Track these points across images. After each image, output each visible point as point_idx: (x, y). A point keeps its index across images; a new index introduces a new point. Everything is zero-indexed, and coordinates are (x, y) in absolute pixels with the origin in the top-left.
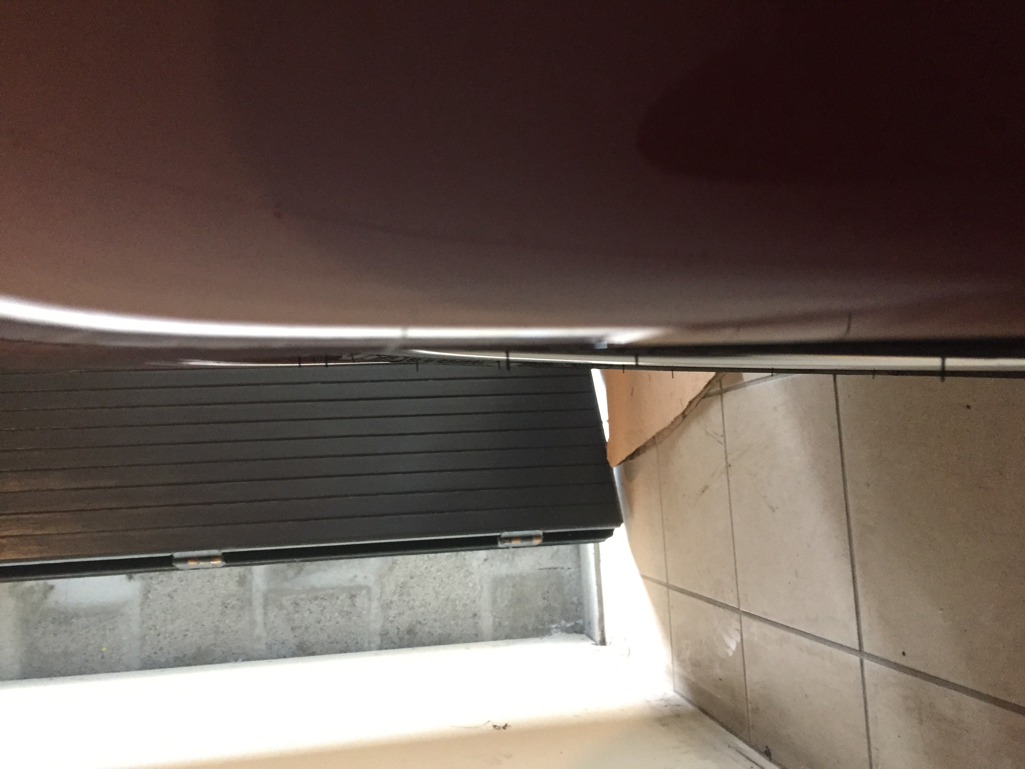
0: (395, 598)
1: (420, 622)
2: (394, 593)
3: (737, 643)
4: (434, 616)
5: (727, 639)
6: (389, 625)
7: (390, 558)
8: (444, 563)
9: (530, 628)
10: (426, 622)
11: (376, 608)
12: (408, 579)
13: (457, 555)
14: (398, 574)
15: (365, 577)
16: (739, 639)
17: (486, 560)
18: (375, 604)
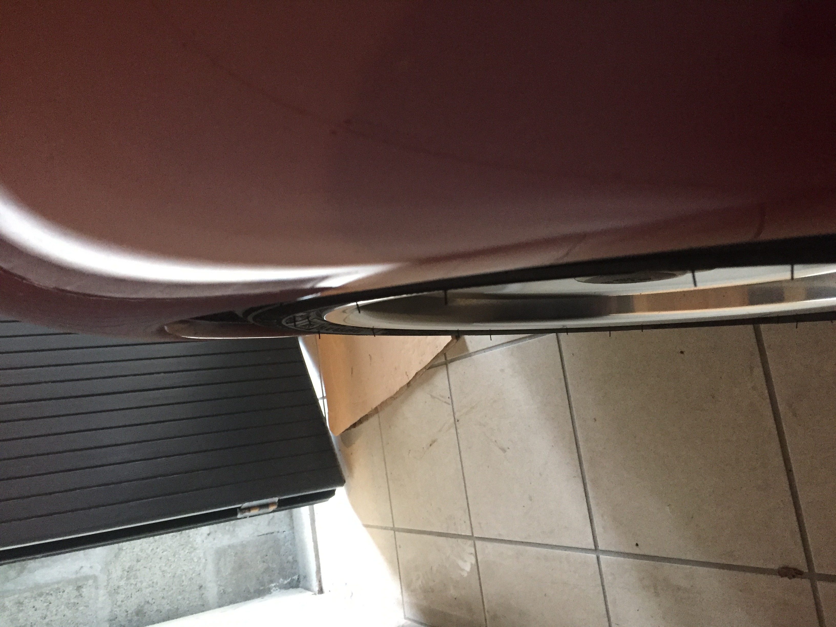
0: (122, 583)
1: (148, 602)
2: (121, 578)
3: (472, 564)
4: (161, 594)
5: (461, 563)
6: (118, 610)
7: (116, 545)
8: (170, 543)
9: (252, 590)
10: (154, 601)
11: (104, 595)
12: (135, 563)
13: (181, 533)
14: (124, 559)
15: (91, 567)
16: (474, 561)
17: (209, 534)
18: (102, 592)
